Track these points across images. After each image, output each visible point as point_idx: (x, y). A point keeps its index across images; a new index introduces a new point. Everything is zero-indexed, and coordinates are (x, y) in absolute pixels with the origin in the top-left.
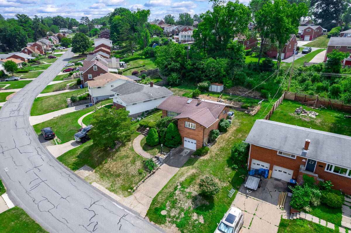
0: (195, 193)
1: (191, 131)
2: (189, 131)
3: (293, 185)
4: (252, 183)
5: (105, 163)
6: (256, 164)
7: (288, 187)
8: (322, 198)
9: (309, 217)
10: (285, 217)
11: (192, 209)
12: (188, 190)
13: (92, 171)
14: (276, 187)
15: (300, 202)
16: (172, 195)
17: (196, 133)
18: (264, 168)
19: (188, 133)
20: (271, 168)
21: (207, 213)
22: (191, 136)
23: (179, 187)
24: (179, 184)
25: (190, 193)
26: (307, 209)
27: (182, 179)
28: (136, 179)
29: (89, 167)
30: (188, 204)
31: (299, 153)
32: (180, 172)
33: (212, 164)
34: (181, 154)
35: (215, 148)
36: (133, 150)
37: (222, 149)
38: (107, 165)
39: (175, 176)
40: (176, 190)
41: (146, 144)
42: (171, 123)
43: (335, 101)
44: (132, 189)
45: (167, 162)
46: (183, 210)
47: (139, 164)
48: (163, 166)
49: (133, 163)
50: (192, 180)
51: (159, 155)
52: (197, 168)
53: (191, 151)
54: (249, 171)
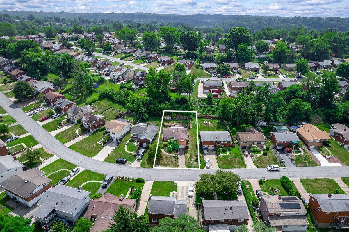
0: (195, 160)
2: (181, 142)
3: (216, 149)
4: (206, 152)
6: (204, 146)
7: (214, 150)
8: (223, 150)
9: (221, 155)
10: (217, 157)
11: (197, 163)
12: (192, 160)
13: (159, 166)
14: (211, 151)
15: (219, 152)
16: (189, 162)
17: (184, 142)
19: (181, 143)
20: (209, 146)
24: (189, 159)
26: (221, 153)
27: (188, 157)
28: (176, 162)
31: (215, 140)
32: (186, 156)
33: (193, 150)
34: (180, 150)
35: (190, 145)
36: (166, 155)
37: (192, 145)
38: (162, 163)
39: (185, 157)
40: (189, 161)
41: (168, 151)
42: (176, 142)
43: (215, 116)
44: (177, 165)
45: (179, 155)
46: (195, 164)
47: (173, 158)
48: (179, 156)
49: (171, 158)
50: (191, 157)
51: (175, 153)
52: (190, 153)
53: (182, 148)
54: (203, 149)
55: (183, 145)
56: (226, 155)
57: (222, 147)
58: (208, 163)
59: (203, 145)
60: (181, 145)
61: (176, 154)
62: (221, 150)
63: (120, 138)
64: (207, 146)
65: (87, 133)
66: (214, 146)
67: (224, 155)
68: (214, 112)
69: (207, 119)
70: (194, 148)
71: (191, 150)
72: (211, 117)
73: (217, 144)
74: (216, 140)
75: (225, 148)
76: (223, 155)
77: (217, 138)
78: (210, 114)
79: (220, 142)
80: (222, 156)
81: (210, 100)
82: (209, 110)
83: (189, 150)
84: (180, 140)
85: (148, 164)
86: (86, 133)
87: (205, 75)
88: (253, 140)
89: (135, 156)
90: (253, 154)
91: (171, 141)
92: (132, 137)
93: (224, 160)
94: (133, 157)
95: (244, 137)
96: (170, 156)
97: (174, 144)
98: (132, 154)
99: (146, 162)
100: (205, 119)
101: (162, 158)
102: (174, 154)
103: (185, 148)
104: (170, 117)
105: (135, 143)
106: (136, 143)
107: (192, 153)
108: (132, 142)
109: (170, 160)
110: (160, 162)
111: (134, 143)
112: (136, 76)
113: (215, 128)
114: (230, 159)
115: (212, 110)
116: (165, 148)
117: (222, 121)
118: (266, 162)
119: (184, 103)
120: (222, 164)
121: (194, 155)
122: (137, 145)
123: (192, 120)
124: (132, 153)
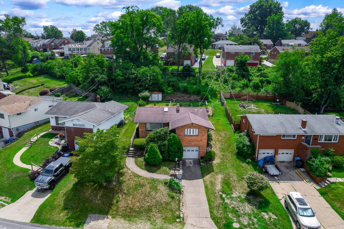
0: (243, 196)
1: (193, 138)
2: (190, 138)
4: (272, 170)
5: (117, 202)
6: (263, 154)
7: (298, 164)
8: (333, 162)
9: (336, 179)
10: (318, 188)
11: (255, 210)
12: (234, 195)
13: (108, 218)
14: (287, 168)
15: (321, 171)
16: (225, 207)
18: (270, 155)
19: (190, 141)
20: (276, 153)
21: (270, 208)
22: (193, 143)
23: (224, 196)
24: (221, 193)
25: (239, 197)
26: (328, 174)
27: (219, 187)
28: (174, 205)
29: (97, 215)
30: (248, 208)
32: (208, 183)
33: (229, 165)
35: (216, 149)
36: (138, 176)
37: (222, 150)
38: (122, 204)
39: (206, 187)
40: (224, 199)
41: (145, 165)
42: (173, 134)
45: (184, 177)
46: (249, 215)
47: (163, 189)
48: (184, 183)
49: (156, 189)
50: (226, 183)
51: (172, 172)
52: (220, 172)
53: (194, 160)
54: (258, 162)
55: (197, 148)
57: (327, 155)
58: (306, 210)
59: (259, 148)
60: (191, 148)
61: (175, 176)
62: (328, 162)
63: (21, 130)
64: (271, 152)
66: (292, 151)
68: (257, 88)
69: (245, 99)
70: (231, 157)
71: (222, 162)
72: (253, 97)
73: (303, 143)
74: (305, 132)
77: (305, 123)
79: (316, 138)
81: (244, 68)
83: (215, 162)
84: (187, 132)
85: (65, 208)
91: (157, 133)
96: (154, 180)
97: (166, 142)
98: (27, 170)
101: (125, 187)
102: (167, 174)
103: (202, 158)
104: (160, 96)
106: (56, 140)
107: (227, 172)
109: (153, 193)
110: (115, 201)
111: (50, 143)
112: (104, 47)
116: (139, 156)
121: (235, 178)
123: (209, 102)
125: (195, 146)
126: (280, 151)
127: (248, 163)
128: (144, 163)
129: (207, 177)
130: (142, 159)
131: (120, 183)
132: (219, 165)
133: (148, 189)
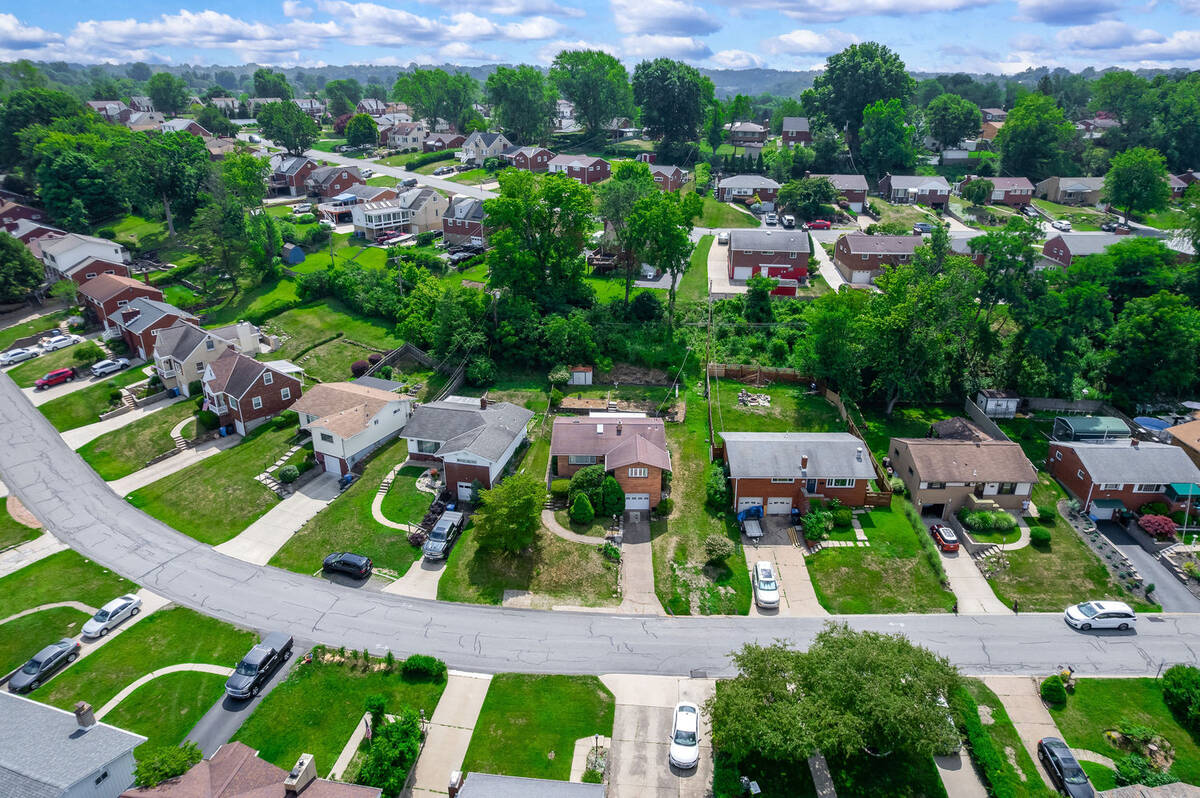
0: (700, 566)
1: (641, 481)
2: (635, 482)
3: (798, 515)
4: (753, 528)
6: (745, 503)
7: (794, 519)
8: (835, 519)
9: (831, 544)
10: (807, 554)
11: (711, 584)
12: (689, 565)
13: (528, 594)
14: (778, 524)
15: (816, 531)
16: (675, 579)
17: (649, 482)
18: (756, 505)
19: (635, 486)
20: (765, 503)
21: (731, 581)
22: (640, 489)
23: (675, 566)
24: (672, 562)
25: (695, 568)
26: (825, 535)
27: (670, 554)
28: (609, 577)
29: (516, 591)
30: (703, 581)
31: (798, 475)
32: (657, 548)
33: (691, 521)
34: (631, 521)
35: (676, 496)
36: (563, 540)
37: (687, 496)
38: (544, 577)
39: (654, 554)
40: (674, 571)
41: (571, 523)
42: (610, 478)
43: (784, 370)
44: (616, 592)
45: (625, 540)
46: (703, 589)
47: (595, 556)
48: (624, 548)
49: (586, 557)
50: (683, 551)
51: (608, 533)
52: (676, 533)
53: (642, 512)
54: (737, 515)
55: (647, 495)
56: (851, 544)
57: (831, 508)
58: (768, 583)
59: (739, 496)
60: (638, 496)
61: (612, 539)
62: (829, 519)
63: (357, 459)
64: (758, 501)
65: (221, 436)
66: (789, 500)
67: (843, 544)
68: (779, 355)
69: (752, 382)
70: (698, 509)
71: (682, 517)
72: (769, 375)
73: (804, 490)
74: (804, 474)
75: (843, 513)
76: (836, 544)
77: (804, 462)
78: (762, 363)
79: (822, 482)
80: (834, 549)
81: (763, 303)
82: (759, 348)
83: (671, 517)
84: (632, 472)
85: (473, 583)
86: (217, 436)
87: (732, 220)
88: (975, 475)
89: (416, 543)
90: (981, 541)
91: (587, 474)
92: (413, 456)
93: (844, 569)
94: (408, 544)
95: (934, 461)
96: (584, 546)
97: (600, 490)
98: (401, 533)
99: (463, 574)
100: (741, 383)
101: (545, 555)
102: (601, 536)
103: (654, 509)
104: (590, 375)
105: (422, 484)
106: (427, 480)
107: (685, 532)
108: (410, 479)
109: (583, 563)
110: (535, 573)
111: (418, 485)
112: (453, 215)
113: (791, 421)
114: (875, 567)
115: (770, 345)
116: (561, 508)
117: (816, 395)
118: (1053, 584)
119: (650, 318)
120: (837, 590)
121: (695, 542)
122: (428, 490)
123: (683, 388)
124: (404, 527)
125: (643, 492)
126: (771, 500)
127: (720, 519)
128: (568, 520)
129: (658, 540)
130: (564, 513)
131: (539, 550)
132: (677, 521)
133: (576, 558)
